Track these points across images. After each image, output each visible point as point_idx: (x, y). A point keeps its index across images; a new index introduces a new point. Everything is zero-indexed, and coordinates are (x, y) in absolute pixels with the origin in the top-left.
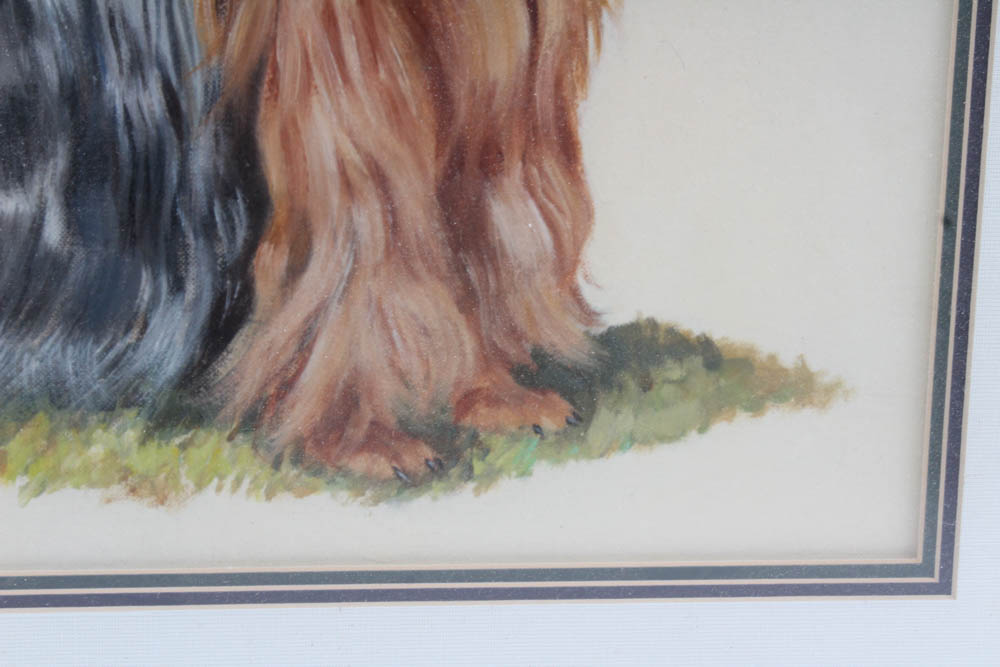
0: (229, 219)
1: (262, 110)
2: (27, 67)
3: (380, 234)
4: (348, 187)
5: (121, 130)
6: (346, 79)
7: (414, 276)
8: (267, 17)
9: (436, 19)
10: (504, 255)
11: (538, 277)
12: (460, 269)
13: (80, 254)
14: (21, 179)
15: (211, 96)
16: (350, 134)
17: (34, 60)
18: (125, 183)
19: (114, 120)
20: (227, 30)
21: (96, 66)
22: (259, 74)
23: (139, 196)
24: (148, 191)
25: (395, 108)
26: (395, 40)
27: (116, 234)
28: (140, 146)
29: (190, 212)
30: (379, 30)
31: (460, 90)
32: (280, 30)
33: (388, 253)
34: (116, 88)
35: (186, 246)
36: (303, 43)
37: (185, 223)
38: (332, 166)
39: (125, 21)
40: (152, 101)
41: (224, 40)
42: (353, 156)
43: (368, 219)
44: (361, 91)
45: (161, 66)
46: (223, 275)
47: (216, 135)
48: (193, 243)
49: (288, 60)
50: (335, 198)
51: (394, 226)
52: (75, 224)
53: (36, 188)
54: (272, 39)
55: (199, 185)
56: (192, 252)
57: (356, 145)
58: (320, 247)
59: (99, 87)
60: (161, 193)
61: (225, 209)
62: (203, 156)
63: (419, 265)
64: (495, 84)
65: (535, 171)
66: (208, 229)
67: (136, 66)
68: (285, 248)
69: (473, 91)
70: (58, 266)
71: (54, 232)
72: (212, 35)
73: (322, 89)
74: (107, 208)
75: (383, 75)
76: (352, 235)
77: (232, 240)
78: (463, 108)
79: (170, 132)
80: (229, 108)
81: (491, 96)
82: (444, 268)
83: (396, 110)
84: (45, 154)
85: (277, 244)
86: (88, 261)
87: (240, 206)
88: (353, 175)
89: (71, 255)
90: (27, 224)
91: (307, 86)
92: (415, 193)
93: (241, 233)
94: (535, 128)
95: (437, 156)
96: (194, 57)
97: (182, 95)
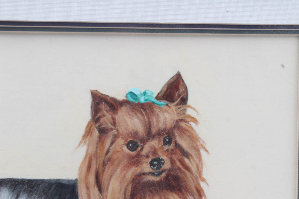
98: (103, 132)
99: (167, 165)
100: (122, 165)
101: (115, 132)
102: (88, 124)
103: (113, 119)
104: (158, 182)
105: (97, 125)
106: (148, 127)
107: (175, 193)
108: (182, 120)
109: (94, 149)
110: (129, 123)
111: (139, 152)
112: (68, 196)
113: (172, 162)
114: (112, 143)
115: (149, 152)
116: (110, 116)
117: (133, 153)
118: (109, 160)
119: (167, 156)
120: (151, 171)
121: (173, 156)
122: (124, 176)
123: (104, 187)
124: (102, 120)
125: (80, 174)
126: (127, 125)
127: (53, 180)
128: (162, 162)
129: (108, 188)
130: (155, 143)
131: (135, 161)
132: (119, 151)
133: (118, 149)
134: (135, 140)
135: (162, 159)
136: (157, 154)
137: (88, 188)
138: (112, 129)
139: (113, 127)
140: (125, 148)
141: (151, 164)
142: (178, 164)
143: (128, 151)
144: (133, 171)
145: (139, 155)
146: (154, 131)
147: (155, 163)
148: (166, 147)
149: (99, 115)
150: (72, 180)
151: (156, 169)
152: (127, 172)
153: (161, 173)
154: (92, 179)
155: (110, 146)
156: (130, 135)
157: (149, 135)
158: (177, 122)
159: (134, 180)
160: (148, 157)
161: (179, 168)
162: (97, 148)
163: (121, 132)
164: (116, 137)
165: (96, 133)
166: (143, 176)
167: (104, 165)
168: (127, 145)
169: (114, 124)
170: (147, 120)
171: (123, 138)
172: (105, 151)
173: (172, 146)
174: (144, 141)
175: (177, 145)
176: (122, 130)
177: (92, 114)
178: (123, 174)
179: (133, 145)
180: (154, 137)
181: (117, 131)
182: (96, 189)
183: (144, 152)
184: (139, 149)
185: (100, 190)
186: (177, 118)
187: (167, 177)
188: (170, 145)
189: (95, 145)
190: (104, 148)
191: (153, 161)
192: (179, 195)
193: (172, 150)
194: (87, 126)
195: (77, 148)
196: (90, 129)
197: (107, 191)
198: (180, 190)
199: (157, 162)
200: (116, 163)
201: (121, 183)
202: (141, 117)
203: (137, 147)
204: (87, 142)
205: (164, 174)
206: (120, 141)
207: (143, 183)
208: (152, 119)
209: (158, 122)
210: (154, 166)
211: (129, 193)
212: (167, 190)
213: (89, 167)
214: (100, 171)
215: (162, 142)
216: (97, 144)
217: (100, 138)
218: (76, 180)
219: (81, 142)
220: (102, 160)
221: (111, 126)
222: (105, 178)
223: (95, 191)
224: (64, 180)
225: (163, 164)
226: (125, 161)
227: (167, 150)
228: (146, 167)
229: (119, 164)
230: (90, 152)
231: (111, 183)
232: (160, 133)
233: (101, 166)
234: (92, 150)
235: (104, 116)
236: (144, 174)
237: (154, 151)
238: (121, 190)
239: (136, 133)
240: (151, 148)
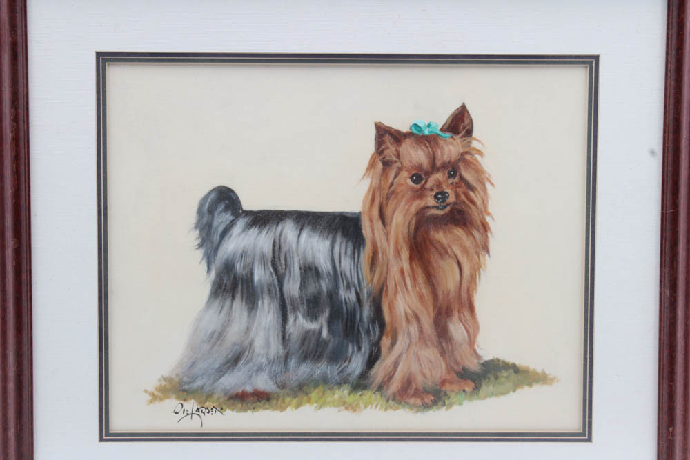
0: (374, 330)
1: (383, 299)
2: (318, 288)
3: (417, 334)
4: (408, 320)
5: (344, 305)
6: (407, 289)
7: (427, 345)
8: (384, 273)
9: (433, 272)
10: (453, 339)
11: (463, 346)
12: (440, 343)
13: (332, 340)
14: (316, 319)
15: (369, 295)
16: (408, 305)
17: (320, 286)
18: (345, 320)
19: (342, 302)
20: (374, 276)
21: (337, 287)
22: (382, 289)
23: (349, 324)
24: (351, 321)
25: (421, 297)
26: (421, 278)
27: (342, 334)
28: (349, 310)
29: (362, 328)
30: (416, 275)
31: (440, 293)
32: (388, 277)
33: (419, 339)
34: (343, 293)
35: (362, 338)
36: (395, 279)
37: (361, 331)
38: (403, 314)
39: (345, 275)
40: (353, 297)
41: (372, 280)
42: (409, 311)
43: (414, 329)
44: (411, 293)
45: (355, 287)
46: (372, 345)
47: (370, 306)
48: (364, 337)
49: (391, 284)
50: (404, 323)
51: (421, 331)
52: (330, 331)
53: (320, 322)
54: (386, 279)
55: (365, 320)
56: (363, 339)
57: (409, 307)
58: (400, 338)
59: (337, 293)
60: (355, 322)
61: (373, 327)
62: (367, 312)
63: (429, 343)
64: (450, 291)
65: (462, 315)
66: (368, 332)
67: (348, 287)
68: (390, 338)
69: (443, 292)
70: (326, 343)
71: (325, 334)
72: (369, 278)
73: (400, 293)
74: (340, 326)
75: (417, 288)
76: (409, 334)
77: (375, 335)
78: (441, 297)
79: (357, 305)
80: (374, 298)
81: (448, 294)
82: (436, 344)
83: (421, 298)
84: (322, 312)
85: (387, 336)
86: (334, 341)
87: (377, 326)
88: (408, 316)
89: (330, 340)
90: (317, 331)
91: (396, 292)
92: (427, 321)
93: (377, 334)
94: (462, 303)
95: (433, 311)
96: (364, 284)
97: (361, 295)
98: (387, 164)
99: (452, 199)
100: (405, 199)
101: (399, 164)
102: (372, 157)
103: (397, 151)
104: (443, 216)
105: (381, 157)
106: (433, 160)
107: (461, 228)
108: (467, 153)
109: (378, 182)
110: (413, 156)
111: (423, 185)
112: (351, 229)
113: (457, 196)
114: (396, 176)
115: (433, 185)
116: (394, 149)
117: (418, 186)
118: (393, 192)
119: (452, 189)
120: (435, 204)
121: (458, 189)
122: (408, 210)
123: (388, 220)
124: (386, 153)
125: (364, 206)
126: (412, 157)
127: (337, 213)
128: (447, 195)
129: (391, 222)
130: (439, 176)
131: (419, 194)
132: (402, 184)
133: (402, 182)
134: (420, 173)
135: (446, 193)
136: (441, 187)
137: (371, 221)
138: (396, 162)
139: (397, 160)
140: (409, 182)
141: (436, 197)
142: (463, 197)
143: (412, 184)
144: (417, 205)
145: (423, 188)
146: (438, 163)
147: (439, 196)
148: (451, 181)
149: (383, 147)
150: (355, 213)
151: (441, 202)
152: (410, 206)
153: (445, 207)
154: (376, 212)
155: (394, 179)
156: (414, 167)
157: (434, 168)
158: (462, 154)
159: (417, 214)
160: (432, 190)
161: (464, 202)
162: (380, 181)
163: (405, 164)
164: (400, 169)
165: (380, 166)
166: (427, 210)
167: (388, 198)
168: (411, 178)
169: (398, 156)
170: (431, 152)
171: (407, 171)
172: (389, 184)
173: (457, 179)
174: (428, 174)
175: (462, 178)
176: (406, 162)
177: (376, 146)
178: (407, 207)
179: (417, 178)
180: (438, 170)
181: (402, 164)
182: (380, 222)
183: (429, 185)
184: (423, 182)
185: (384, 223)
186: (461, 151)
187: (451, 211)
188: (454, 178)
189: (379, 178)
190: (388, 181)
191: (437, 194)
192: (463, 229)
193: (456, 183)
194: (371, 159)
195: (360, 181)
196: (374, 161)
197: (390, 225)
198: (465, 225)
199: (441, 196)
200: (400, 196)
201: (405, 215)
202: (426, 149)
203: (422, 179)
204: (371, 174)
205: (448, 208)
206: (404, 174)
207: (427, 217)
208: (437, 152)
209: (442, 154)
210: (438, 199)
211: (412, 227)
212: (451, 224)
213: (373, 201)
214: (384, 203)
215: (447, 175)
216: (381, 175)
217: (384, 170)
218: (360, 213)
219: (365, 175)
220: (385, 192)
221: (395, 159)
222: (388, 211)
223: (378, 224)
224: (347, 213)
225: (447, 197)
226: (410, 194)
227: (452, 184)
228: (431, 201)
229: (403, 196)
230: (374, 184)
231: (395, 216)
232: (444, 166)
233: (385, 199)
234: (376, 182)
235: (388, 148)
236: (428, 207)
237: (439, 185)
238: (404, 223)
239: (420, 167)
240: (436, 181)
